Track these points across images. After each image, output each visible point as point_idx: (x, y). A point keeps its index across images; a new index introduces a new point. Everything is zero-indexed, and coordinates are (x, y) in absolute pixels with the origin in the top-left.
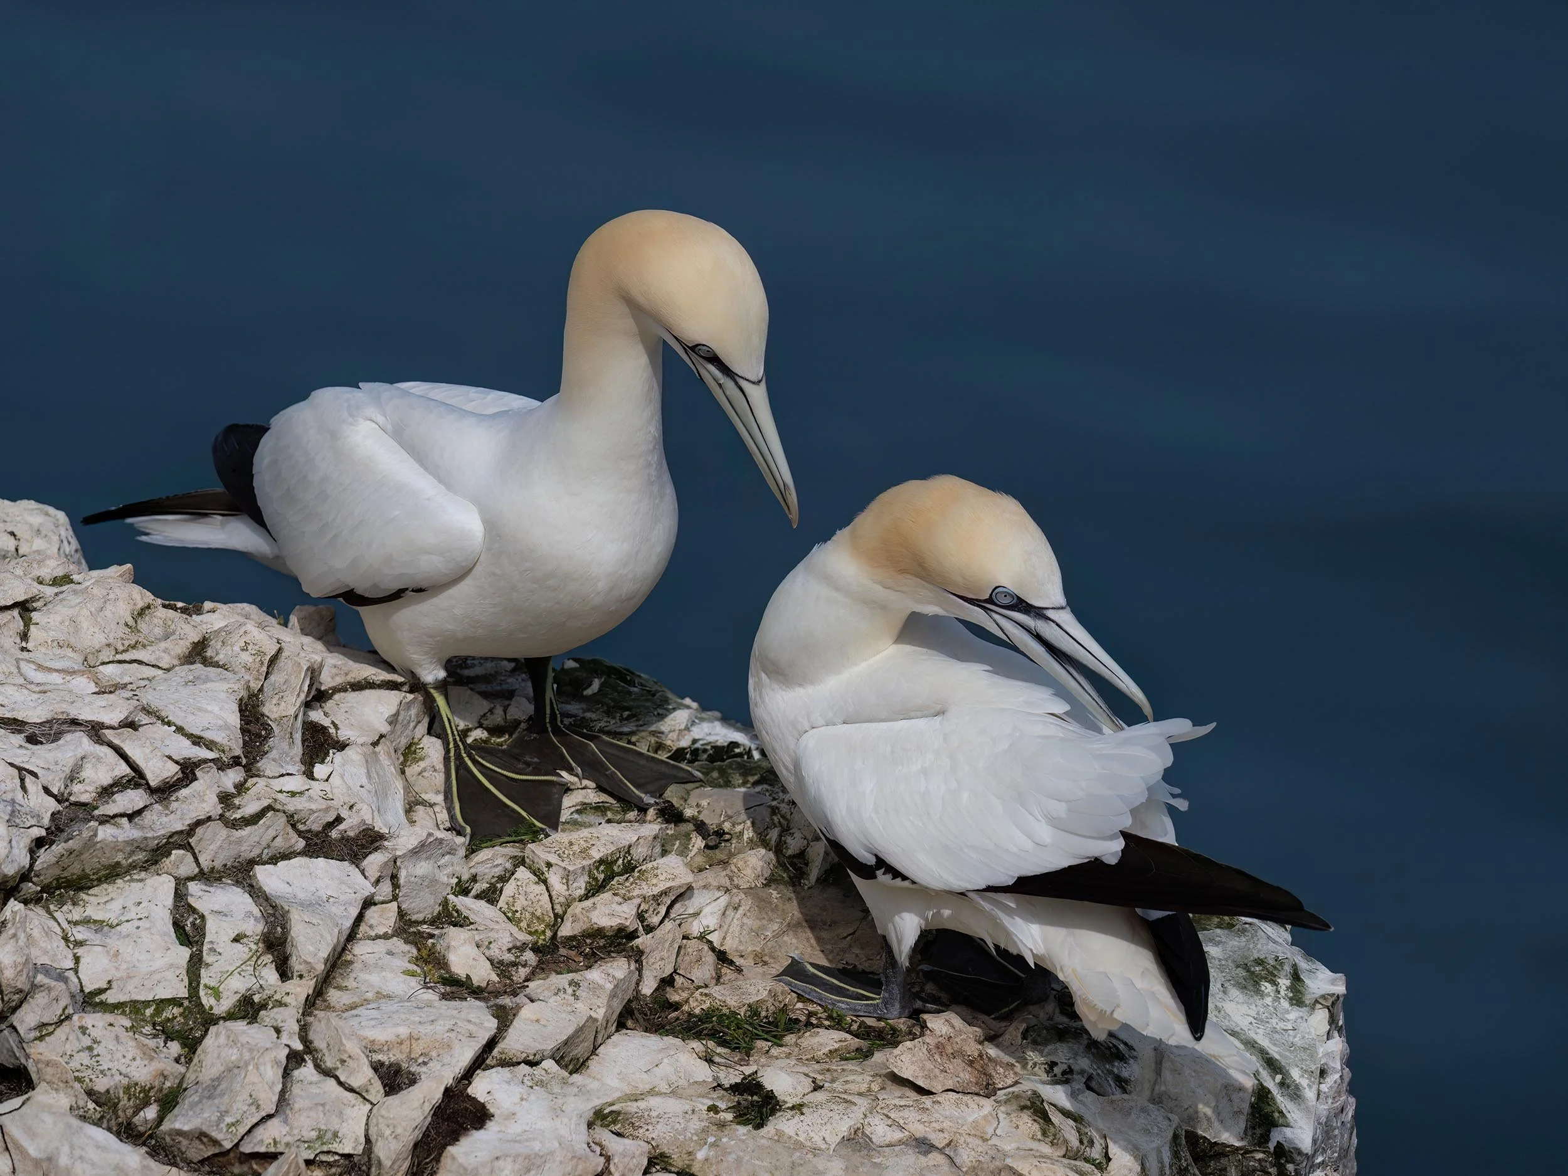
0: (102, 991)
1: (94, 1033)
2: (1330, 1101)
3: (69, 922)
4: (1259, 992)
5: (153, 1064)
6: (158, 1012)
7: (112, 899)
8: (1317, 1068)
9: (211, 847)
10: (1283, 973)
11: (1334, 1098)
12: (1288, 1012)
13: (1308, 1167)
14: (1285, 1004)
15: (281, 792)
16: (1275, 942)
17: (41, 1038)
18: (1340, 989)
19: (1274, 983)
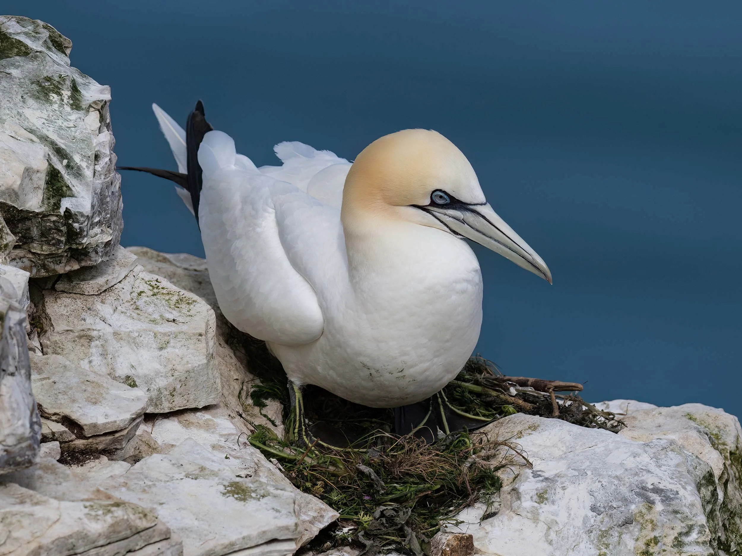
2: (103, 177)
4: (48, 100)
8: (92, 154)
10: (65, 87)
11: (106, 175)
12: (69, 114)
13: (89, 225)
14: (68, 109)
16: (59, 64)
18: (107, 96)
19: (59, 94)
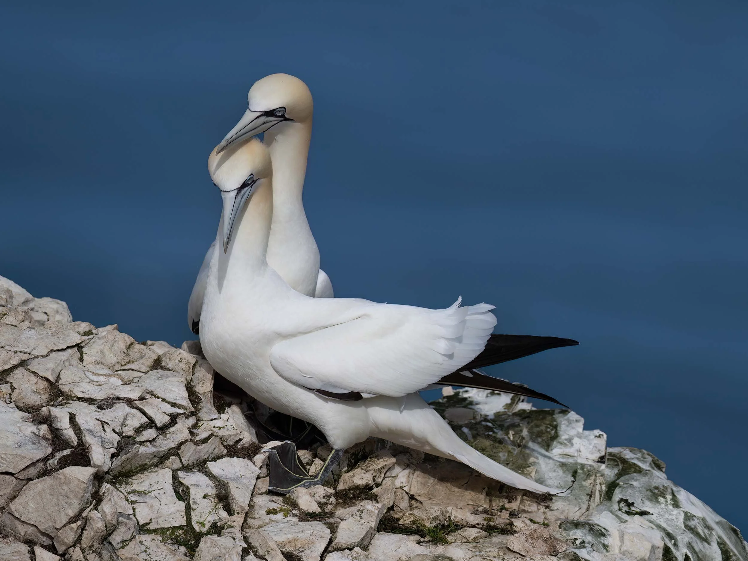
0: (147, 524)
1: (146, 544)
3: (126, 493)
5: (175, 557)
6: (173, 533)
7: (144, 481)
9: (188, 454)
15: (214, 427)
17: (123, 547)
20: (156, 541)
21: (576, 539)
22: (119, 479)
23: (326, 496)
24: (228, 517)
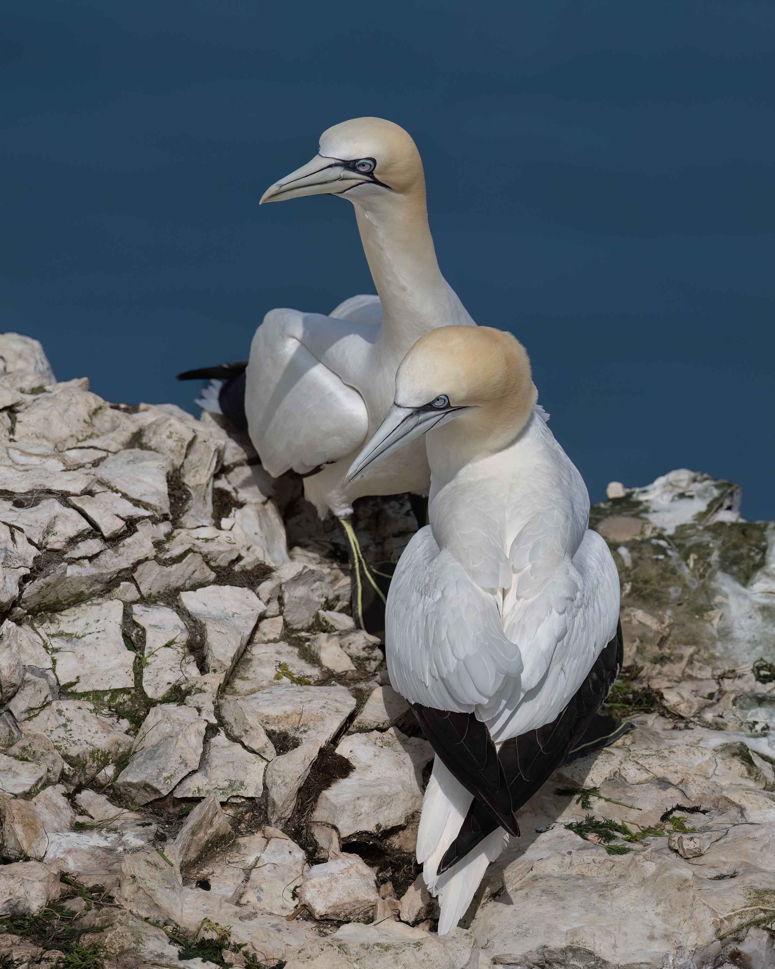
0: (72, 684)
1: (67, 714)
3: (48, 635)
5: (110, 735)
6: (113, 698)
7: (78, 618)
9: (148, 580)
15: (198, 539)
17: (29, 719)
20: (83, 710)
21: (756, 723)
22: (40, 614)
23: (369, 647)
24: (200, 676)
